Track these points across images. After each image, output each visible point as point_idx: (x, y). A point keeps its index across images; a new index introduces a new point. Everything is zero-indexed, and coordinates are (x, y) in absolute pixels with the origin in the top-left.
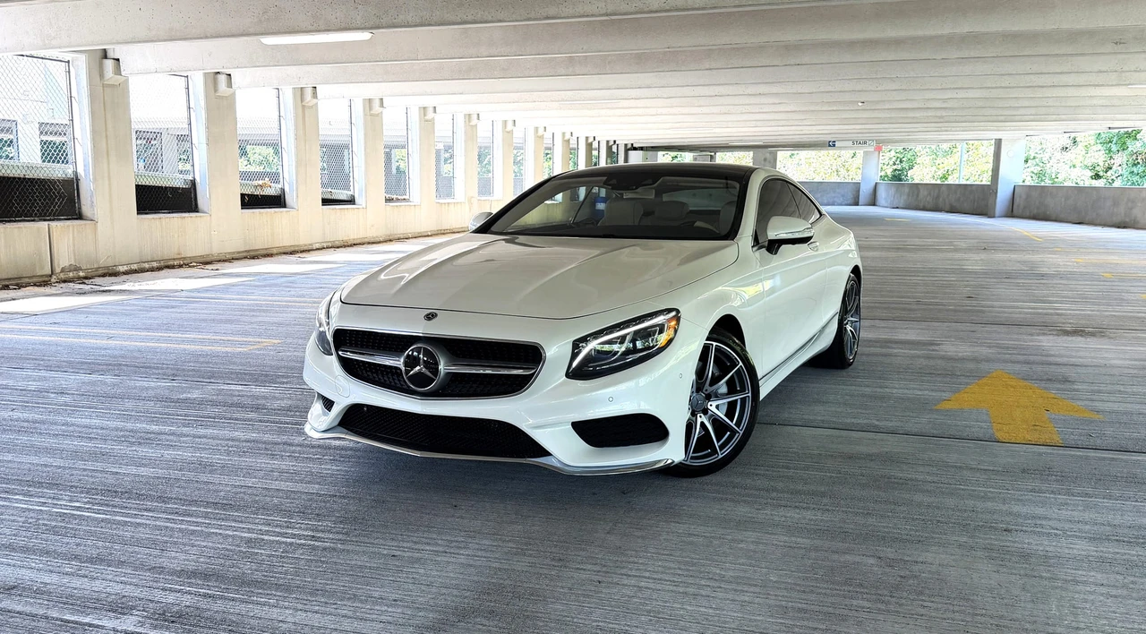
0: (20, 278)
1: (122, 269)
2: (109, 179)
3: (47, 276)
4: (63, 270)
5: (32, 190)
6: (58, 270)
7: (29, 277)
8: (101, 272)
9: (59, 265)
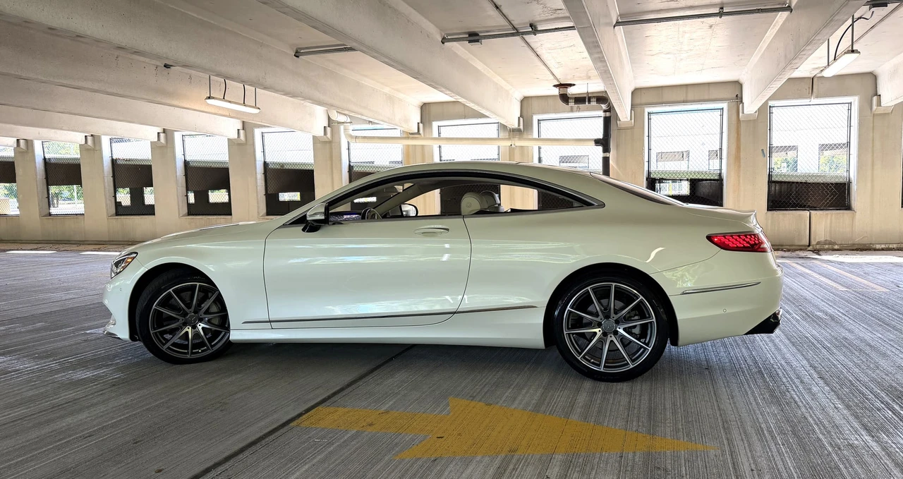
0: (782, 245)
1: (878, 247)
2: (872, 181)
3: (805, 246)
4: (818, 243)
5: (807, 190)
6: (813, 242)
7: (790, 246)
8: (855, 248)
9: (815, 239)
